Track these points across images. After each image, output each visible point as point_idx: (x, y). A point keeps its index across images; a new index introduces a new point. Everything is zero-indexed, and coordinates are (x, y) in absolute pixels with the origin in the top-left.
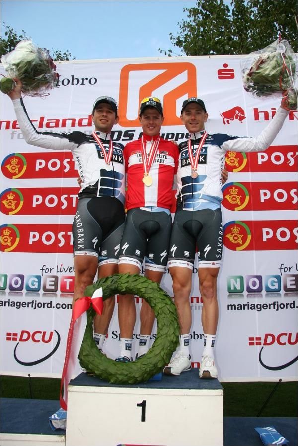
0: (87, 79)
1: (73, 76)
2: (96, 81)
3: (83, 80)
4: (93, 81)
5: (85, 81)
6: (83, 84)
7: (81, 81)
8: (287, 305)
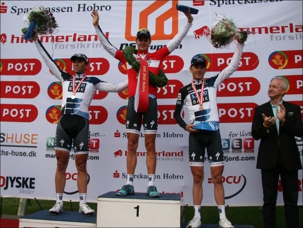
0: (104, 6)
1: (94, 4)
2: (110, 8)
3: (101, 7)
4: (108, 8)
5: (103, 8)
6: (101, 10)
7: (100, 8)
8: (233, 158)
